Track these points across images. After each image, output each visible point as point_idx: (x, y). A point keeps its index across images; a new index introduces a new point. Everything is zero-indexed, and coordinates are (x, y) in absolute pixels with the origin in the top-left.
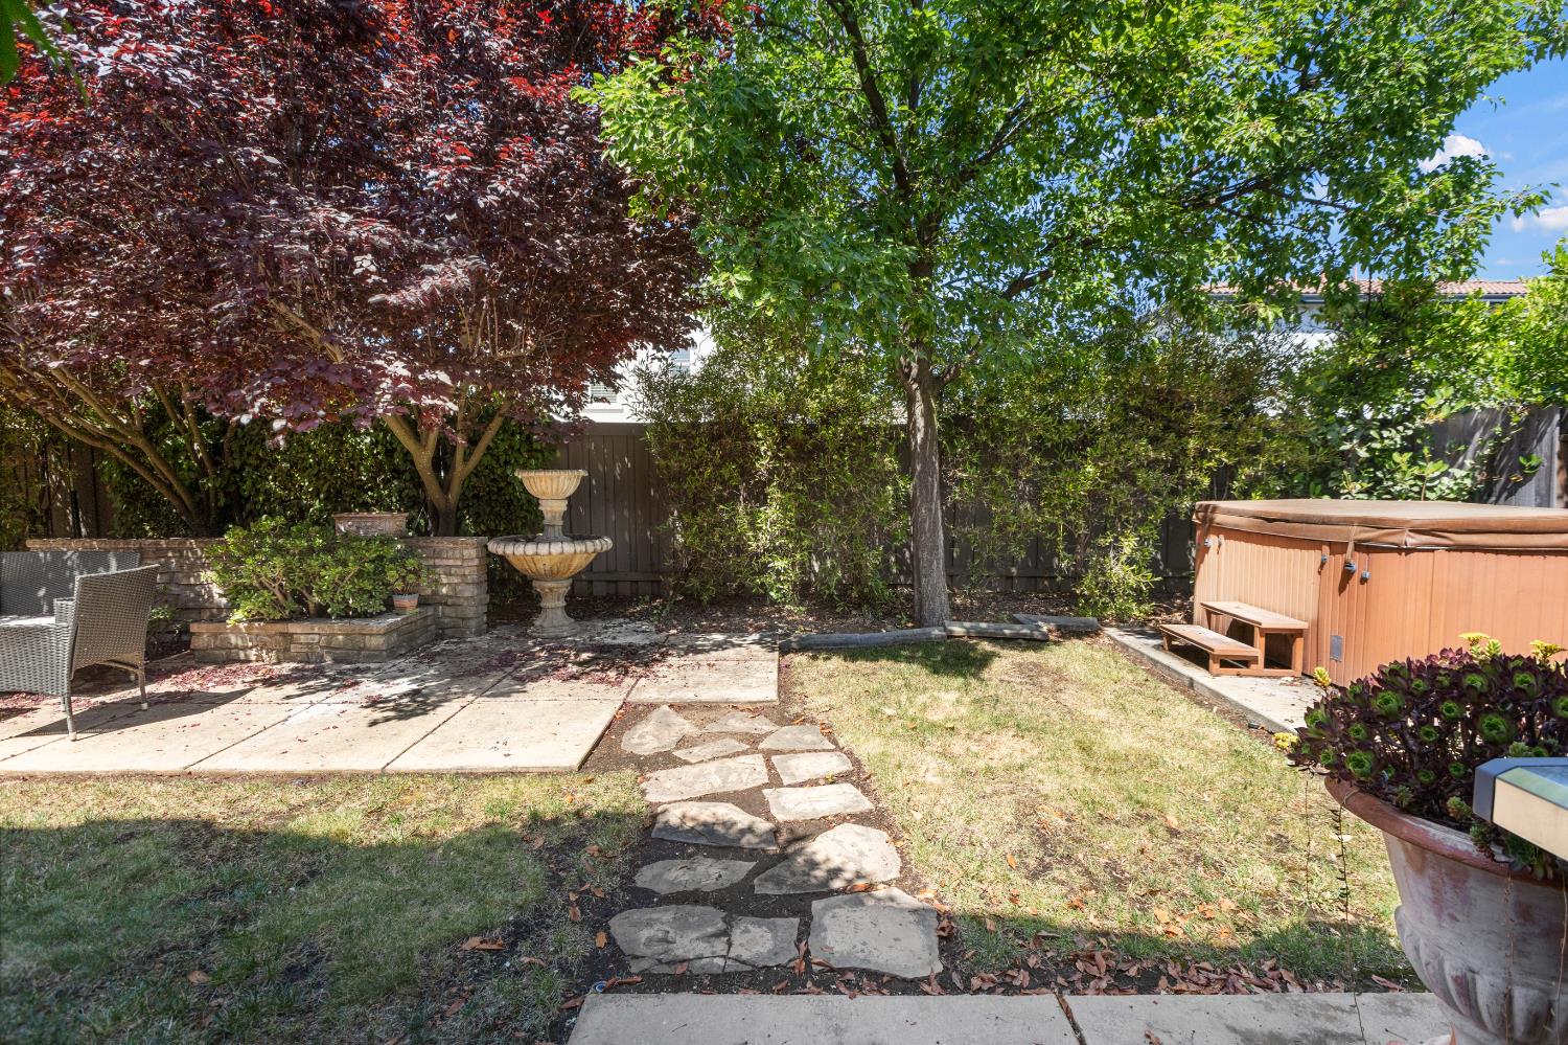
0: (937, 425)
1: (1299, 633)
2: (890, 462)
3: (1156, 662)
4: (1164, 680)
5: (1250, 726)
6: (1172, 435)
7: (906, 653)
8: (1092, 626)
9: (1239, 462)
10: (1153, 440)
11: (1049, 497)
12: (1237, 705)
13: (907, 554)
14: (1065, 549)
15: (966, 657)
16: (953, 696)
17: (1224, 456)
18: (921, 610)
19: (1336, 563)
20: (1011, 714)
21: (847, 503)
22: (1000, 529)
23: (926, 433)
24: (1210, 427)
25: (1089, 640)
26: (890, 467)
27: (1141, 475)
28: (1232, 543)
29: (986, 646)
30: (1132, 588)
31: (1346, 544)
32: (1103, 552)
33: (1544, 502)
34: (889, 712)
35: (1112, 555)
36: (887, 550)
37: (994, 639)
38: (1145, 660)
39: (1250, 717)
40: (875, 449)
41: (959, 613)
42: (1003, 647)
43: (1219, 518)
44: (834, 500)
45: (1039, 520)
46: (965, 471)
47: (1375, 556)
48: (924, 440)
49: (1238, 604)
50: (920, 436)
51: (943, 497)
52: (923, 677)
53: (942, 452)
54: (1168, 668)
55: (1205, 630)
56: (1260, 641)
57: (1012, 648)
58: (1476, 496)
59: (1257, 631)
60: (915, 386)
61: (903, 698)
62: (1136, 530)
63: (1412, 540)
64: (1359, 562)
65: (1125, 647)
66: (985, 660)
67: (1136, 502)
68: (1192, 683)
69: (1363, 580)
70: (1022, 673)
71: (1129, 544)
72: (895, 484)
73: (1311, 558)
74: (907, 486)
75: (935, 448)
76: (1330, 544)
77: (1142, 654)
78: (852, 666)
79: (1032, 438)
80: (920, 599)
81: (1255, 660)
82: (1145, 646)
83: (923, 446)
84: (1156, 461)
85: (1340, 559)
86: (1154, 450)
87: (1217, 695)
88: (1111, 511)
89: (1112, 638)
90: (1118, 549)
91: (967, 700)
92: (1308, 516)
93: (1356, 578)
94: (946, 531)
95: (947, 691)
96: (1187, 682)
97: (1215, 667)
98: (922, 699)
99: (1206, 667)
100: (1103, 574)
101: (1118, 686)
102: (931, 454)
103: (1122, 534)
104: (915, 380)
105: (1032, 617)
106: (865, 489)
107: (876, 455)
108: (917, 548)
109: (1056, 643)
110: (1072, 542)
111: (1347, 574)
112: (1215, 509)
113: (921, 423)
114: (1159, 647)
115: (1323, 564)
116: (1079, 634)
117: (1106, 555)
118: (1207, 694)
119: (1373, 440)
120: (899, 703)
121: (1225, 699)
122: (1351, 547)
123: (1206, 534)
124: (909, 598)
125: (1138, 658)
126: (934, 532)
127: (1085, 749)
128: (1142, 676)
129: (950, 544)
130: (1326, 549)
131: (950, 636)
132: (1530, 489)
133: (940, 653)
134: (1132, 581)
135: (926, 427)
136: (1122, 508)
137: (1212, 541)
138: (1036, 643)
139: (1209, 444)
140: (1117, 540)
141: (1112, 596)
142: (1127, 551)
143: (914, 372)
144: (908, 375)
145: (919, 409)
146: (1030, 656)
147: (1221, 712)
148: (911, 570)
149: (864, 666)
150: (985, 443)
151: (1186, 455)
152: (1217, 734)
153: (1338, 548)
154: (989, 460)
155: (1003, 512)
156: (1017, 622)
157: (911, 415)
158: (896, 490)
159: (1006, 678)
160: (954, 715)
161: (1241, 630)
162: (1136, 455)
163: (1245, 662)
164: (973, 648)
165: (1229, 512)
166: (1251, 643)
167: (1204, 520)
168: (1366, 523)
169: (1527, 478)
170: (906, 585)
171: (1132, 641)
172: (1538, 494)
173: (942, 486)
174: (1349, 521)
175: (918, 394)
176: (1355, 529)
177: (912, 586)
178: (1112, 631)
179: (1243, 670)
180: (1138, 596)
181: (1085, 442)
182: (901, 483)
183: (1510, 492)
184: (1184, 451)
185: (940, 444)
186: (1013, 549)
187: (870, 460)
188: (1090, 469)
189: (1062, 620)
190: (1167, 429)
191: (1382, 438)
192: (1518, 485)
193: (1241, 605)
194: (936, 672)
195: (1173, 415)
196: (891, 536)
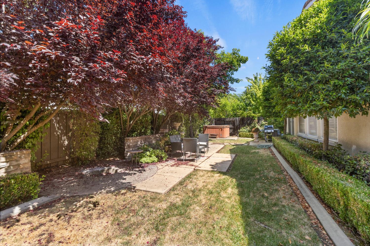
28: (209, 129)
47: (224, 128)
69: (223, 130)
122: (222, 128)
130: (220, 128)
137: (207, 129)
167: (205, 127)
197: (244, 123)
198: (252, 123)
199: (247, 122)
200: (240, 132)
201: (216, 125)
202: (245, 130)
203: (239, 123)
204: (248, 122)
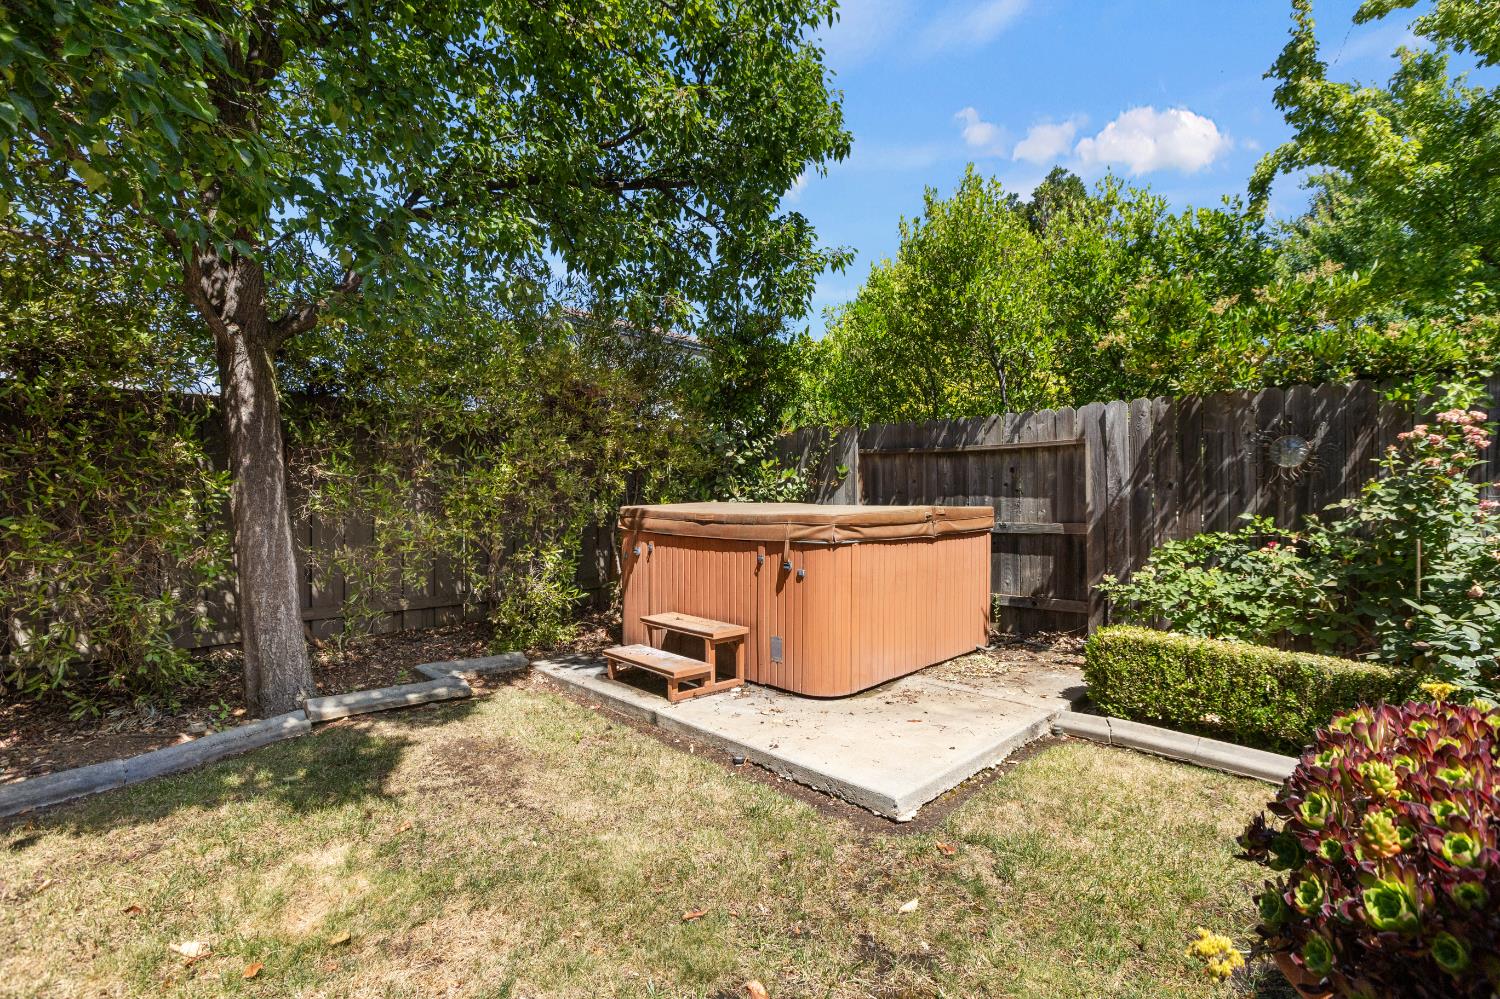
0: (278, 396)
1: (741, 639)
2: (183, 449)
3: (605, 698)
4: (624, 722)
5: (735, 762)
6: (590, 433)
7: (234, 780)
8: (518, 662)
9: (650, 466)
10: (573, 439)
11: (455, 504)
12: (714, 737)
13: (229, 598)
14: (476, 571)
15: (352, 758)
16: (337, 854)
17: (636, 458)
18: (259, 686)
19: (771, 564)
20: (455, 858)
21: (87, 518)
22: (388, 550)
23: (258, 406)
24: (626, 427)
25: (519, 683)
26: (185, 456)
27: (561, 476)
28: (662, 549)
29: (386, 730)
30: (557, 609)
31: (783, 544)
32: (523, 569)
33: (852, 501)
34: (190, 948)
35: (532, 571)
36: (188, 595)
37: (393, 712)
38: (591, 697)
39: (731, 750)
40: (152, 427)
41: (327, 680)
42: (412, 725)
43: (649, 522)
44: (49, 515)
45: (443, 534)
46: (329, 468)
47: (809, 554)
48: (255, 416)
49: (676, 615)
50: (245, 413)
51: (293, 506)
52: (271, 824)
53: (287, 439)
54: (623, 703)
55: (648, 649)
56: (711, 654)
57: (428, 723)
58: (809, 498)
59: (708, 643)
60: (232, 328)
61: (228, 897)
62: (558, 540)
63: (840, 535)
64: (794, 559)
65: (564, 684)
66: (390, 756)
67: (558, 509)
68: (655, 718)
69: (800, 578)
70: (452, 766)
71: (552, 558)
72: (198, 485)
73: (747, 559)
74: (223, 488)
75: (275, 430)
76: (765, 544)
77: (588, 691)
78: (95, 845)
79: (429, 426)
80: (258, 670)
81: (707, 676)
82: (585, 677)
83: (253, 426)
84: (575, 462)
85: (776, 558)
86: (574, 449)
87: (689, 729)
88: (530, 521)
89: (546, 675)
90: (539, 565)
91: (367, 852)
92: (742, 517)
93: (792, 577)
94: (300, 558)
95: (325, 845)
96: (648, 718)
97: (674, 692)
98: (273, 880)
99: (665, 695)
100: (524, 596)
101: (582, 747)
102: (269, 442)
103: (544, 547)
104: (233, 320)
105: (443, 665)
106: (131, 495)
107: (153, 436)
108: (247, 588)
109: (484, 698)
110: (484, 559)
111: (784, 573)
112: (644, 514)
113: (247, 390)
114: (603, 677)
115: (759, 564)
116: (508, 676)
117: (526, 573)
118: (676, 729)
119: (746, 448)
120: (216, 912)
121: (697, 732)
122: (787, 546)
123: (634, 543)
124: (236, 666)
125: (584, 696)
126: (279, 560)
127: (590, 890)
128: (603, 722)
129: (306, 575)
130: (762, 550)
131: (319, 723)
132: (841, 492)
133: (302, 763)
134: (556, 599)
135: (257, 395)
136: (541, 517)
137: (642, 548)
138: (459, 706)
139: (624, 446)
140: (537, 554)
141: (533, 620)
142: (550, 566)
143: (231, 305)
144: (219, 310)
145: (243, 367)
146: (453, 732)
147: (699, 751)
148: (235, 621)
149: (130, 837)
150: (361, 428)
151: (603, 457)
152: (721, 790)
153: (774, 547)
154: (367, 454)
155: (393, 526)
156: (426, 678)
157: (225, 378)
158: (201, 496)
159: (427, 782)
160: (347, 903)
161: (681, 642)
162: (555, 454)
163: (699, 681)
164: (363, 739)
165: (659, 516)
166: (702, 657)
167: (631, 526)
168: (800, 521)
169: (841, 483)
170: (228, 646)
171: (568, 673)
172: (847, 495)
173: (291, 491)
174: (782, 520)
175: (240, 341)
176: (790, 527)
177: (239, 645)
178: (544, 666)
179: (698, 690)
180: (564, 617)
181: (495, 438)
182: (211, 485)
183: (829, 495)
184: (601, 452)
185: (284, 426)
186: (408, 576)
187: (140, 445)
188: (506, 468)
189: (482, 663)
190: (585, 427)
191: (752, 448)
192: (835, 489)
193: (681, 616)
194: (300, 806)
195: (590, 411)
196: (194, 574)
197: (1212, 480)
198: (1367, 470)
199: (1266, 466)
200: (1120, 613)
201: (871, 498)
202: (1216, 582)
203: (1140, 469)
204: (1294, 457)
